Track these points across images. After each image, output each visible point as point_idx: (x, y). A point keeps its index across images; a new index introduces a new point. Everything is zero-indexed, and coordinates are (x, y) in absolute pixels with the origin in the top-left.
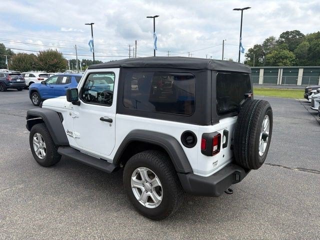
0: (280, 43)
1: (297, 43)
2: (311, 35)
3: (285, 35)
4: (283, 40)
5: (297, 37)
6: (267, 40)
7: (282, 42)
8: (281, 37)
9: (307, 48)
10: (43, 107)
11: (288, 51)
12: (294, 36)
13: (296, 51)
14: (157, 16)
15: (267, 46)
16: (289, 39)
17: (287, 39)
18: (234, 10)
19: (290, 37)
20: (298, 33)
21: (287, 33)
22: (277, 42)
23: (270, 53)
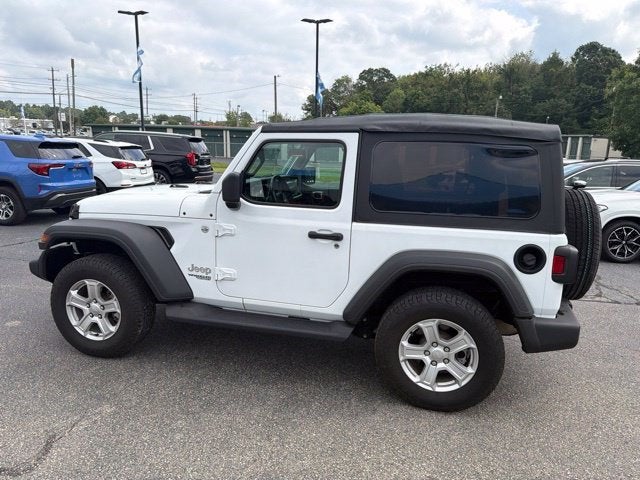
0: (360, 88)
1: (386, 90)
2: (404, 77)
3: (367, 75)
4: (365, 83)
5: (386, 80)
6: (338, 81)
7: (363, 87)
8: (361, 77)
9: (402, 101)
10: (81, 216)
11: (373, 104)
12: (381, 78)
13: (385, 102)
14: (142, 13)
15: (339, 93)
16: (374, 83)
17: (370, 81)
18: (305, 20)
19: (375, 78)
20: (386, 72)
21: (370, 71)
22: (354, 86)
23: (346, 106)
